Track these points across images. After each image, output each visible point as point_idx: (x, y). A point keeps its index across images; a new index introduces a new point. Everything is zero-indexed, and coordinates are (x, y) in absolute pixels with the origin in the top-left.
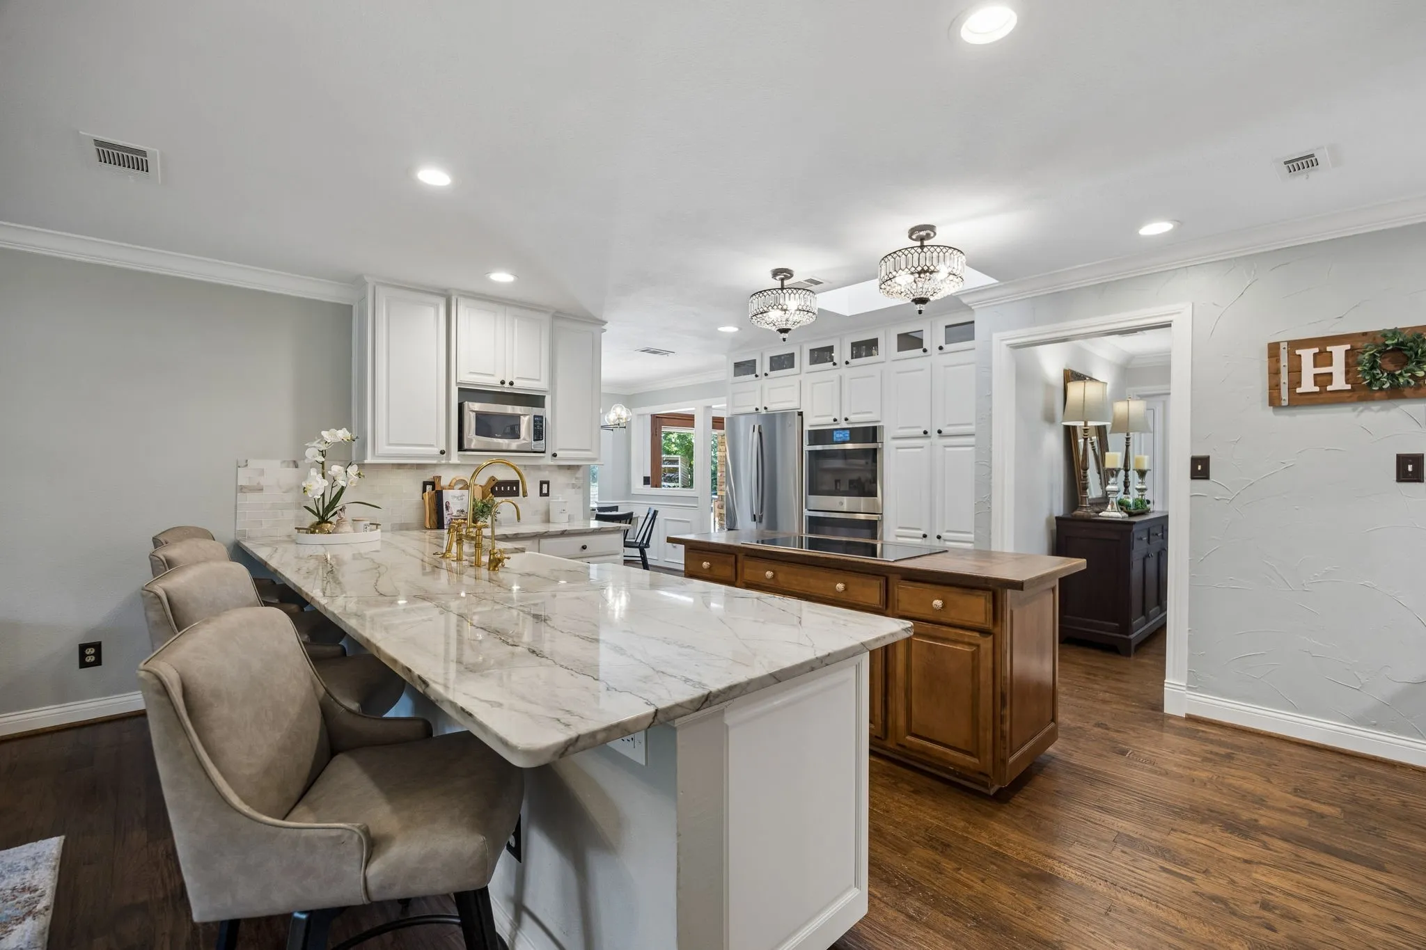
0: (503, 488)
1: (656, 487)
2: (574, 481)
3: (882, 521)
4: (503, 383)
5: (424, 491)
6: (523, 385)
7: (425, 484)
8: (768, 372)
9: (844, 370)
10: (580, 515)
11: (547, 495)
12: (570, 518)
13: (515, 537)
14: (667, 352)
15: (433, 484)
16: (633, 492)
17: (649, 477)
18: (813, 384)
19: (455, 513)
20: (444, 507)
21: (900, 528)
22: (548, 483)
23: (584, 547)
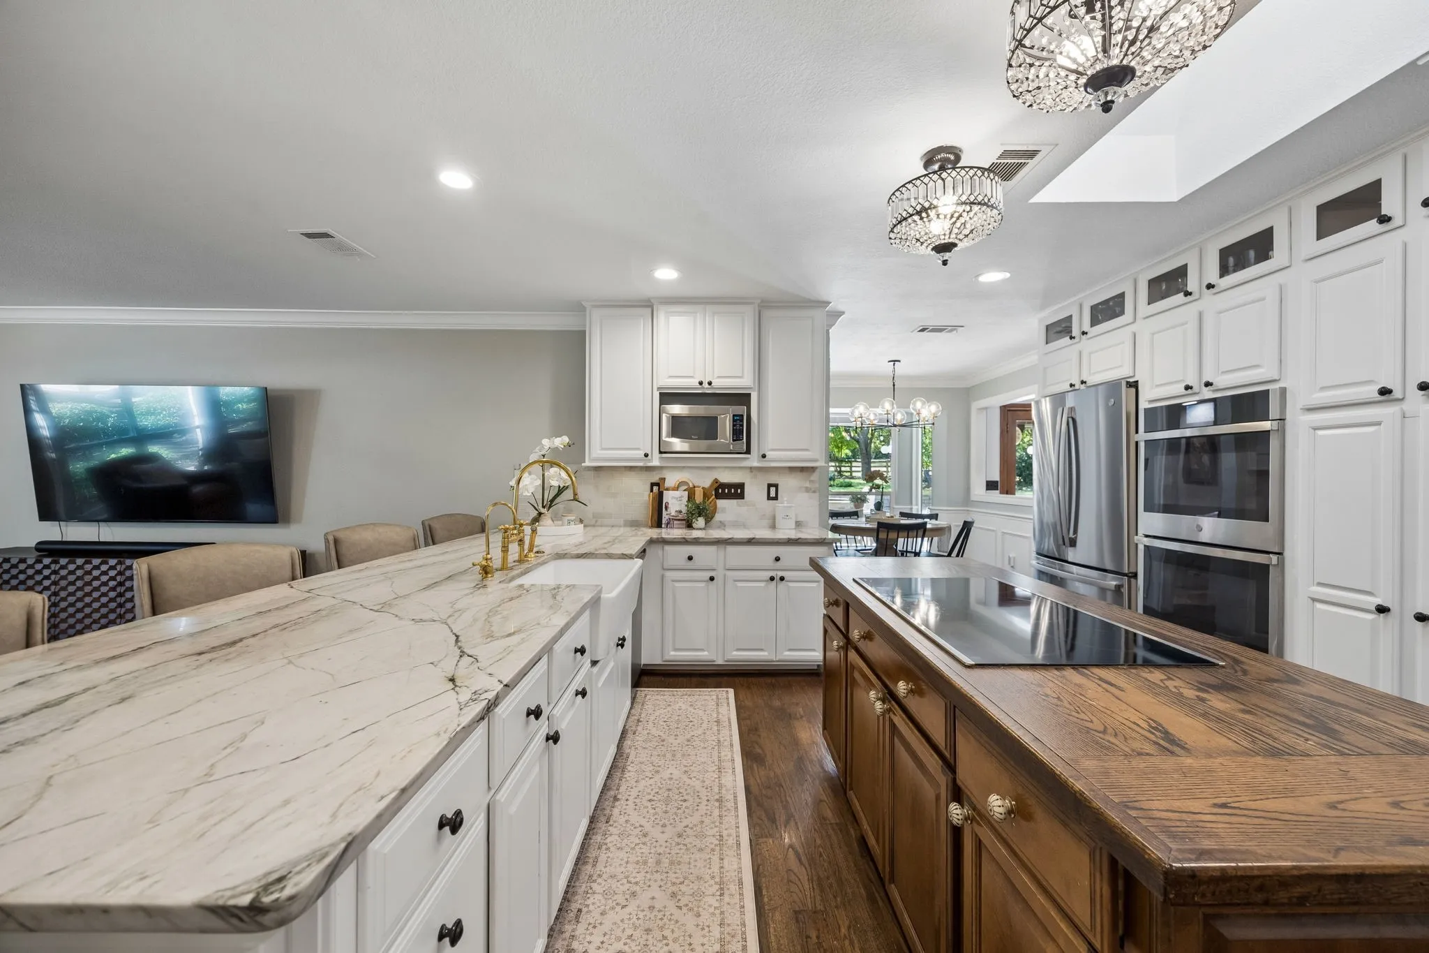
0: (726, 490)
1: (1007, 494)
2: (808, 485)
3: (1281, 565)
4: (701, 383)
5: (652, 491)
6: (723, 383)
7: (653, 485)
8: (1086, 327)
9: (1209, 302)
10: (814, 521)
11: (776, 498)
12: (798, 524)
13: (694, 541)
14: (954, 328)
15: (657, 484)
16: (973, 498)
17: (997, 482)
18: (1153, 334)
19: (673, 514)
20: (664, 506)
21: (1320, 584)
22: (776, 486)
23: (777, 559)
